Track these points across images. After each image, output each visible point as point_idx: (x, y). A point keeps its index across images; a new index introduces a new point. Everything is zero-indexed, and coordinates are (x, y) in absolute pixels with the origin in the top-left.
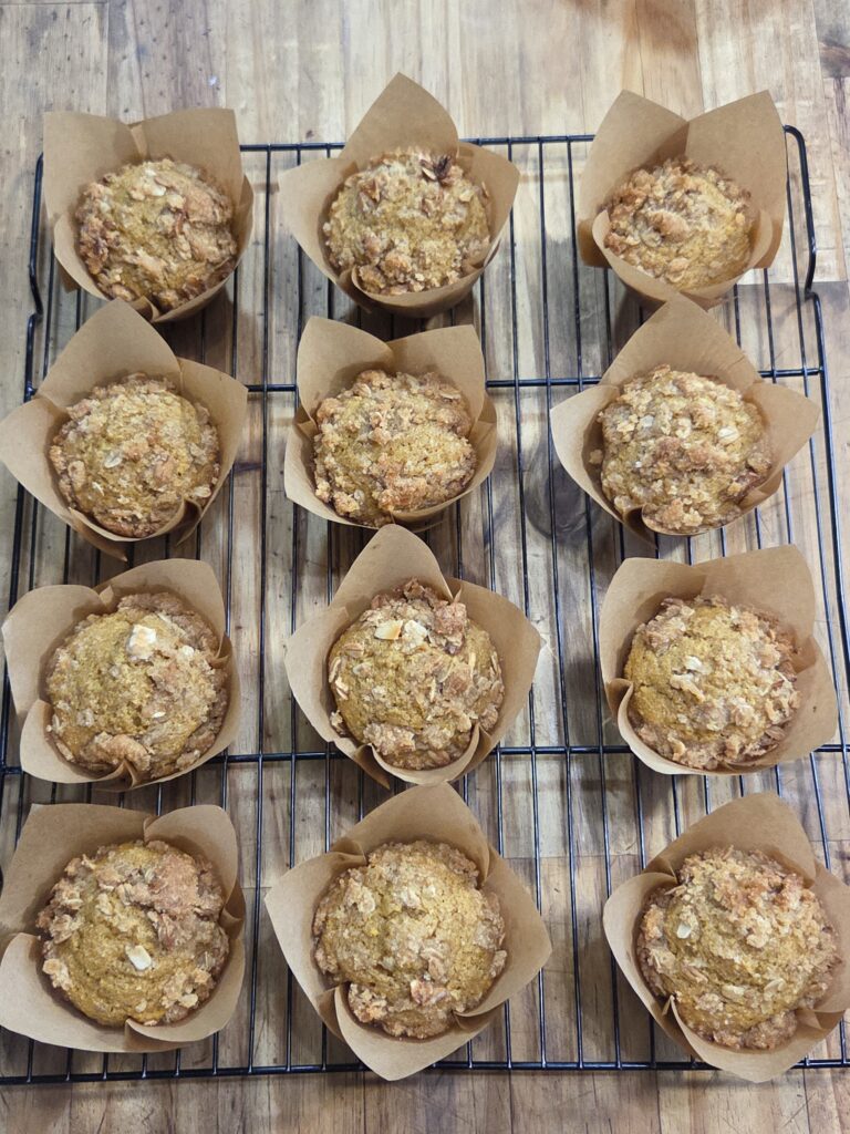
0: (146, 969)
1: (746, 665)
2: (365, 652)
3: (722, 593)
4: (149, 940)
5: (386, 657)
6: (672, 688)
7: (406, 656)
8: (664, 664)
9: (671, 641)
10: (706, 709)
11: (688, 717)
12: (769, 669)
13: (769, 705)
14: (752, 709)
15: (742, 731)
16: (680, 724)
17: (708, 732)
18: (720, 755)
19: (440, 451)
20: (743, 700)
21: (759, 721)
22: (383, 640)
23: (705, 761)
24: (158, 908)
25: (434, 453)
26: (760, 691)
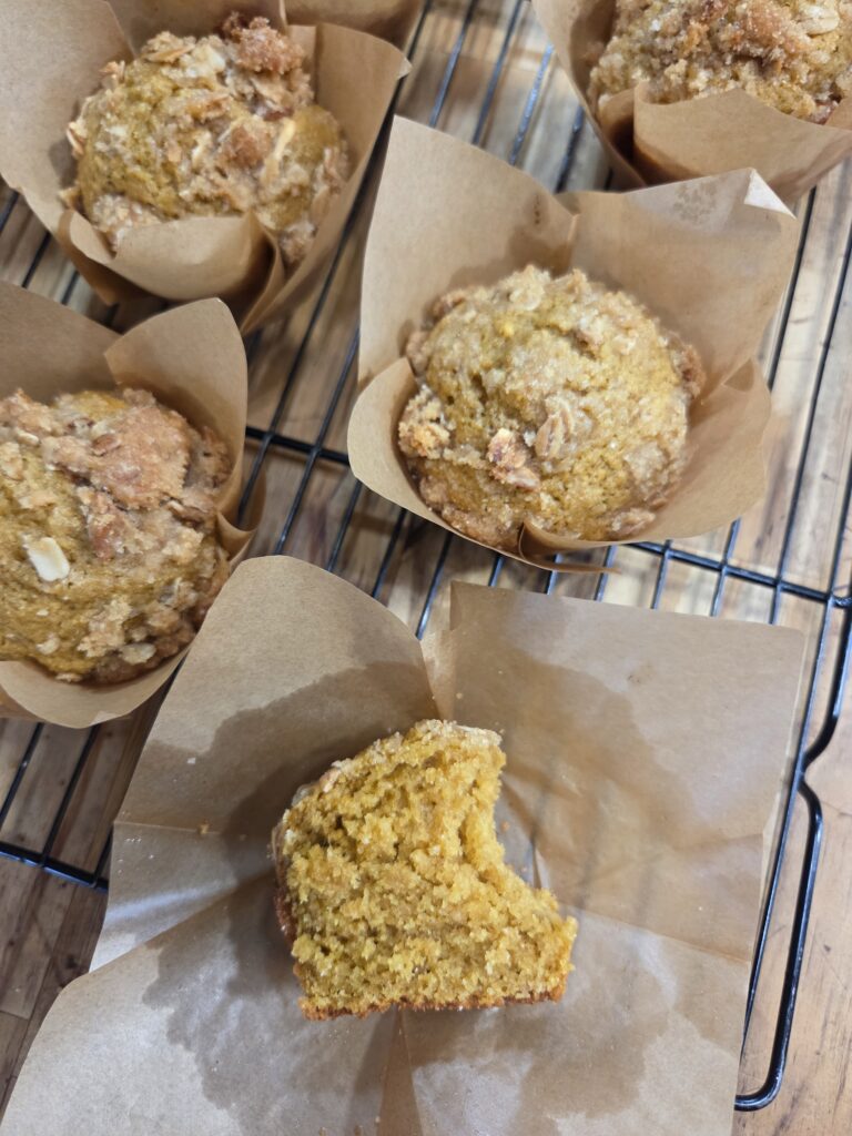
0: (57, 581)
4: (71, 533)
7: (175, 87)
24: (95, 481)
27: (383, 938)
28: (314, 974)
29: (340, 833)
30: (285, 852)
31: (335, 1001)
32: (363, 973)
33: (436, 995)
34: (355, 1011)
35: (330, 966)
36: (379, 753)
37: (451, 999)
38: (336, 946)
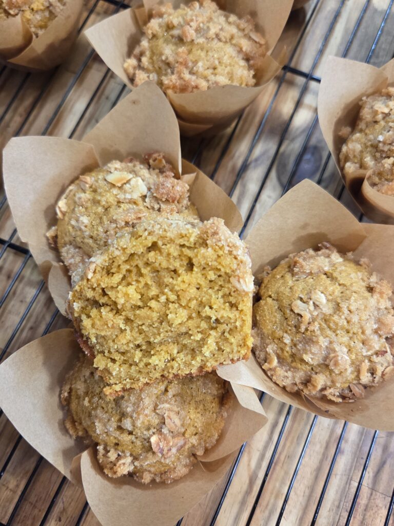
1: (363, 323)
2: (91, 187)
3: (372, 258)
5: (103, 196)
6: (292, 310)
7: (119, 202)
8: (296, 288)
9: (311, 274)
10: (309, 340)
11: (292, 340)
12: (380, 336)
13: (366, 365)
14: (349, 362)
15: (331, 374)
16: (282, 342)
17: (302, 361)
18: (302, 383)
19: (228, 69)
20: (345, 350)
21: (349, 374)
22: (108, 183)
23: (287, 382)
25: (223, 67)
26: (364, 351)
27: (144, 347)
28: (110, 373)
29: (106, 298)
30: (76, 315)
31: (125, 385)
32: (137, 368)
33: (179, 372)
34: (137, 388)
35: (118, 369)
36: (117, 249)
37: (187, 372)
38: (119, 358)
